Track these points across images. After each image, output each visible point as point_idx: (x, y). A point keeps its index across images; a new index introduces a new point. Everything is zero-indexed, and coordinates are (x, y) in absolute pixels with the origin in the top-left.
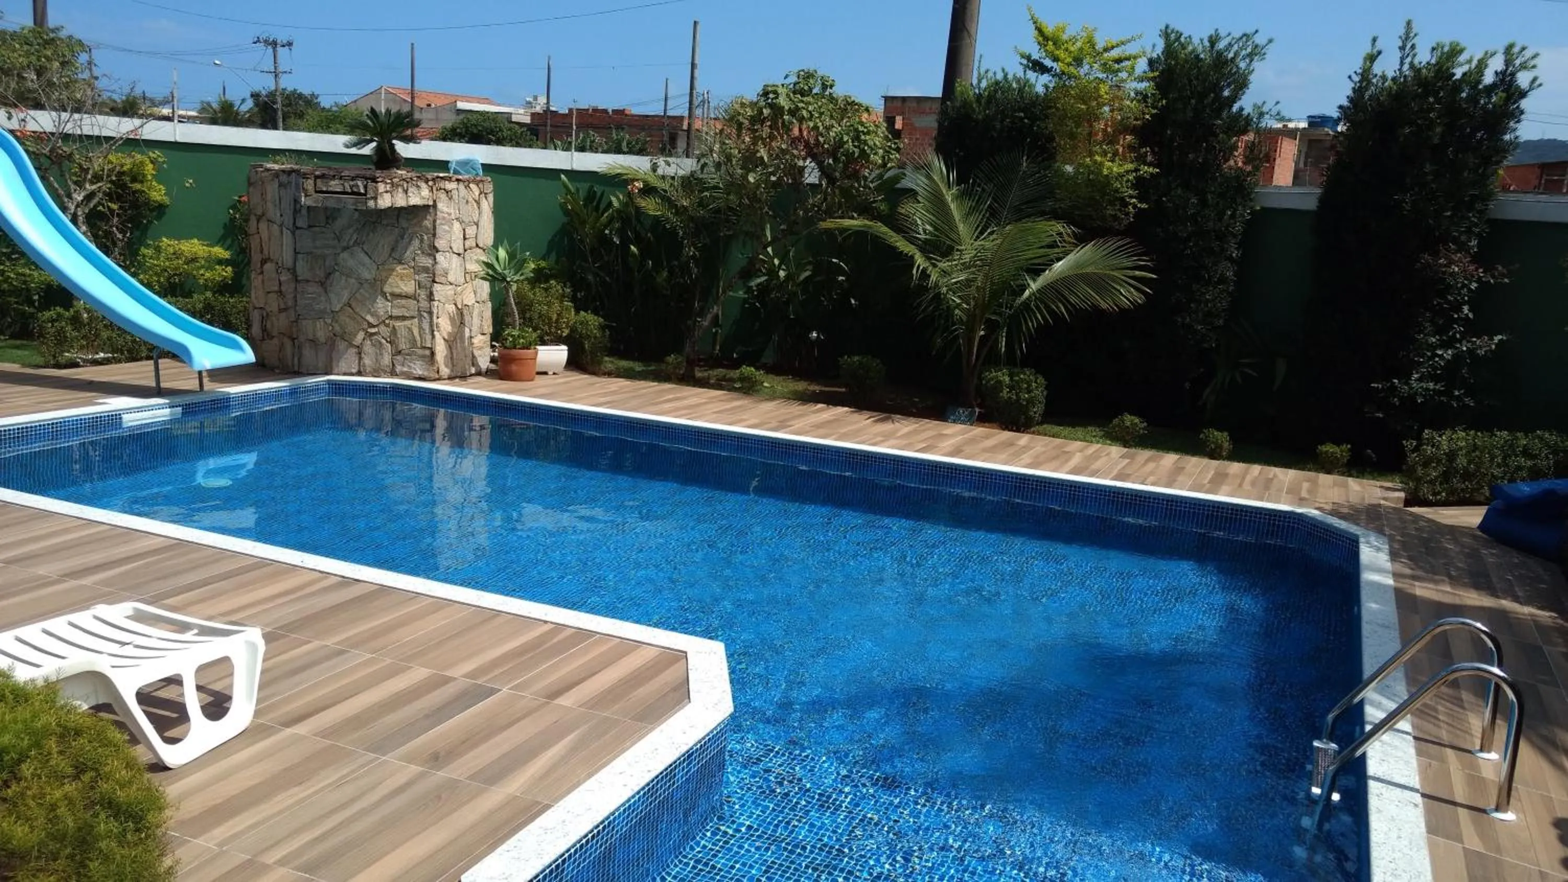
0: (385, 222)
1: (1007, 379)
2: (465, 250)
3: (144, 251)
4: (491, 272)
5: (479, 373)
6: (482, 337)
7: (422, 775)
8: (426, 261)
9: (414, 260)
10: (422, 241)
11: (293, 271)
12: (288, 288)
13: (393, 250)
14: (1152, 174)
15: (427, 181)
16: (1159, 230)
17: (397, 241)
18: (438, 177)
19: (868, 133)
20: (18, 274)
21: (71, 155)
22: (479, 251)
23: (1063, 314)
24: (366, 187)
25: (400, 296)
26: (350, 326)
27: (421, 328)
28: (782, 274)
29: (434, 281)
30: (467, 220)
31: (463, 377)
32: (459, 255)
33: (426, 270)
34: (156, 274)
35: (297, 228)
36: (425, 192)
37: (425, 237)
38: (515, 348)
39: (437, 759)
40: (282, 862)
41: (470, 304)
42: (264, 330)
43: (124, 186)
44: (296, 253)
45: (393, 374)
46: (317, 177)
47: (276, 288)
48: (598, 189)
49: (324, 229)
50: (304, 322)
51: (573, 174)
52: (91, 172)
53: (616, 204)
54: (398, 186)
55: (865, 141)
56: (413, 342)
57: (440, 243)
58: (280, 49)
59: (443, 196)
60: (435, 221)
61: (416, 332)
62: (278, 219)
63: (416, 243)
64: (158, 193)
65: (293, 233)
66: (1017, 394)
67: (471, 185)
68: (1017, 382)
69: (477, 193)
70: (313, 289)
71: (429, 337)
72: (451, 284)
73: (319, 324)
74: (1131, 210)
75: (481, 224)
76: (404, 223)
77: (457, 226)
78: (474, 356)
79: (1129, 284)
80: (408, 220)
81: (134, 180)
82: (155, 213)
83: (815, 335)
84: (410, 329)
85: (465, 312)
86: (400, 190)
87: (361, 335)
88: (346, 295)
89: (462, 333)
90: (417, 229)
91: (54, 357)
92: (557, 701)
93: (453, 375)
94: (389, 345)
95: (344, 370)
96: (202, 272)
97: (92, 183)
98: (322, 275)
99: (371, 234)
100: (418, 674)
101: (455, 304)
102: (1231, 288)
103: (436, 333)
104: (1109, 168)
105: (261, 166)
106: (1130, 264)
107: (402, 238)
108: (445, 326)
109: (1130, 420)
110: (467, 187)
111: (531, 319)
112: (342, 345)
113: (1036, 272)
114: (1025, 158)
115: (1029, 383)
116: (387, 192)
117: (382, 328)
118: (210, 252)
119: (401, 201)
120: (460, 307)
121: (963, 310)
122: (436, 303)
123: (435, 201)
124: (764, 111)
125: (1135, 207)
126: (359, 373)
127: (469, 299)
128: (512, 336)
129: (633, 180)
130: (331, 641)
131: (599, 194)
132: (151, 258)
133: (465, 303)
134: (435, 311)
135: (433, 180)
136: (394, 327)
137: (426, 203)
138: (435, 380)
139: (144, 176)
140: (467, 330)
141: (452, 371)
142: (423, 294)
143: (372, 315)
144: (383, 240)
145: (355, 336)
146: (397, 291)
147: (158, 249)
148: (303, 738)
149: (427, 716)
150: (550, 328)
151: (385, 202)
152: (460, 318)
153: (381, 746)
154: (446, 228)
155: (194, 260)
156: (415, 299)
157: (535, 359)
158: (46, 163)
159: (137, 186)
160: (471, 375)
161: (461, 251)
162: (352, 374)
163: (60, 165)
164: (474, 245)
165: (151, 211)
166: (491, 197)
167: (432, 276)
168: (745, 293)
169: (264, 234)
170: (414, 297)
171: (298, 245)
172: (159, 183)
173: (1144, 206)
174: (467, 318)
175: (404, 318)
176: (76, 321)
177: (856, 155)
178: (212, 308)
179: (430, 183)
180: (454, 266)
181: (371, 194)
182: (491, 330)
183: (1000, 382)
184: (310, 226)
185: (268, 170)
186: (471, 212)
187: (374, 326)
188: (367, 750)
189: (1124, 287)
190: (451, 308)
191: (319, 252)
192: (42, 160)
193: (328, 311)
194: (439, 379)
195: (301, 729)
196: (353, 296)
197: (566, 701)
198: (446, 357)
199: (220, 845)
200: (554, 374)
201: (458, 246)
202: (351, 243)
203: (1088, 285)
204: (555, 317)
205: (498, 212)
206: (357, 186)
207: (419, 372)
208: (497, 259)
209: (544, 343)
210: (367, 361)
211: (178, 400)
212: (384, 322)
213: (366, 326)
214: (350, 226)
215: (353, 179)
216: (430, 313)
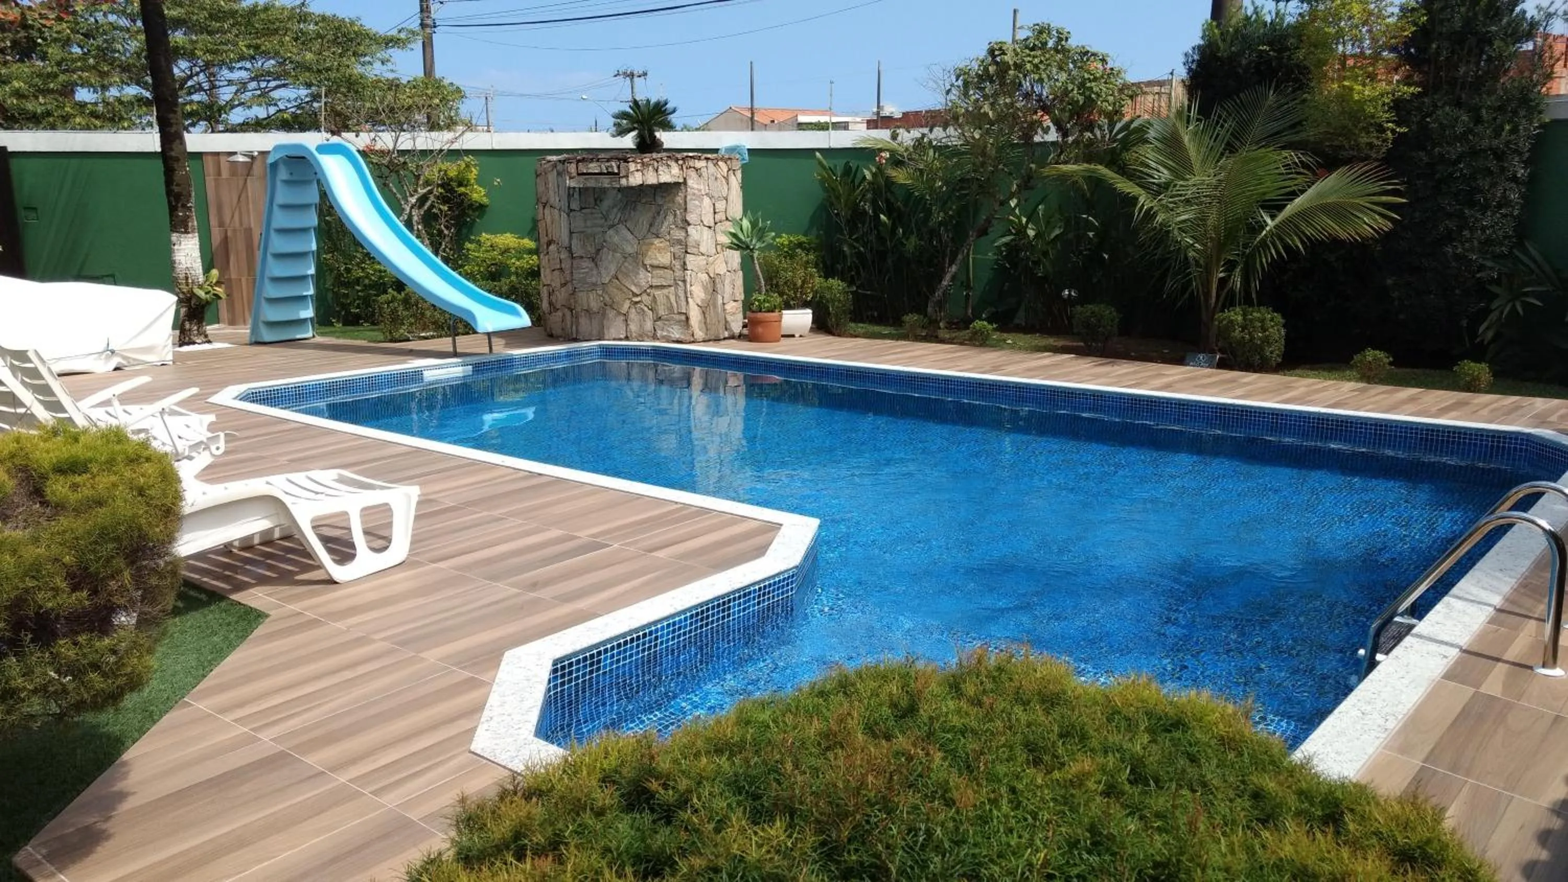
0: (644, 201)
1: (1240, 318)
2: (716, 223)
3: (468, 245)
4: (735, 241)
5: (732, 337)
6: (734, 304)
7: (518, 595)
8: (679, 234)
9: (669, 234)
10: (675, 215)
11: (569, 249)
12: (566, 265)
13: (651, 225)
14: (1413, 94)
15: (677, 160)
16: (1422, 154)
17: (654, 218)
18: (687, 157)
19: (1095, 79)
20: (375, 270)
21: (405, 163)
22: (728, 223)
23: (1297, 247)
24: (619, 167)
25: (658, 267)
26: (618, 297)
27: (677, 295)
28: (1031, 233)
29: (686, 252)
30: (716, 195)
31: (717, 340)
32: (710, 227)
33: (679, 242)
34: (477, 265)
35: (571, 210)
36: (675, 170)
37: (678, 212)
38: (760, 311)
39: (534, 586)
40: (384, 639)
41: (722, 273)
42: (551, 304)
43: (452, 191)
44: (571, 233)
45: (655, 338)
46: (579, 161)
47: (558, 267)
48: (853, 164)
49: (594, 211)
50: (581, 294)
51: (828, 152)
52: (422, 178)
53: (869, 176)
54: (648, 165)
55: (1091, 88)
56: (670, 309)
57: (691, 217)
58: (636, 79)
59: (692, 173)
60: (686, 197)
61: (673, 299)
62: (557, 204)
63: (671, 218)
64: (478, 194)
65: (568, 215)
66: (1250, 334)
67: (720, 163)
68: (1251, 320)
69: (725, 170)
70: (586, 264)
71: (683, 303)
72: (703, 255)
73: (592, 296)
74: (1389, 134)
75: (730, 198)
76: (660, 201)
77: (707, 201)
78: (726, 322)
79: (1375, 212)
80: (662, 197)
81: (460, 184)
82: (477, 213)
83: (1067, 292)
84: (668, 297)
85: (717, 281)
86: (650, 168)
87: (627, 305)
88: (613, 269)
89: (715, 300)
90: (670, 205)
91: (390, 333)
92: (653, 554)
93: (707, 338)
94: (650, 312)
95: (614, 336)
96: (513, 261)
97: (424, 187)
98: (594, 251)
99: (633, 213)
100: (555, 533)
101: (708, 273)
102: (1516, 213)
103: (690, 300)
104: (1362, 92)
105: (544, 159)
106: (1377, 189)
107: (658, 213)
108: (698, 293)
109: (1371, 354)
110: (716, 165)
111: (777, 285)
112: (611, 314)
113: (1275, 207)
114: (1272, 92)
115: (1263, 321)
116: (637, 170)
117: (645, 297)
118: (519, 243)
119: (651, 179)
120: (712, 276)
121: (1196, 251)
122: (689, 272)
123: (685, 179)
124: (990, 68)
125: (1393, 131)
126: (627, 338)
127: (721, 269)
128: (759, 301)
129: (881, 150)
130: (496, 513)
131: (854, 170)
132: (474, 251)
133: (717, 272)
134: (688, 280)
135: (683, 159)
136: (654, 296)
137: (676, 180)
138: (690, 343)
139: (468, 181)
140: (720, 297)
141: (706, 334)
142: (677, 265)
143: (635, 285)
144: (643, 218)
145: (622, 305)
146: (655, 263)
147: (479, 243)
148: (443, 569)
149: (544, 560)
150: (795, 293)
151: (636, 179)
152: (713, 285)
153: (494, 578)
154: (697, 202)
155: (507, 250)
156: (671, 269)
157: (780, 321)
158: (386, 171)
159: (462, 189)
160: (725, 339)
161: (712, 224)
162: (620, 339)
163: (397, 172)
164: (724, 218)
165: (474, 210)
166: (739, 174)
167: (685, 248)
168: (995, 254)
169: (548, 219)
170: (670, 268)
171: (573, 225)
172: (480, 186)
173: (1404, 130)
174: (719, 286)
175: (663, 287)
176: (406, 302)
177: (1081, 103)
178: (516, 289)
179: (681, 162)
180: (705, 237)
181: (623, 173)
182: (742, 297)
183: (1231, 322)
184: (582, 208)
185: (550, 161)
186: (720, 188)
187: (637, 296)
188: (485, 579)
189: (1367, 214)
190: (704, 277)
191: (589, 231)
192: (383, 169)
193: (599, 283)
194: (693, 342)
195: (442, 565)
196: (619, 269)
197: (661, 554)
198: (700, 322)
199: (349, 628)
200: (801, 336)
201: (708, 219)
202: (616, 221)
203: (1329, 217)
204: (799, 283)
205: (744, 186)
206: (612, 167)
207: (676, 335)
208: (741, 229)
209: (788, 307)
210: (633, 327)
211: (468, 359)
212: (645, 291)
213: (631, 296)
214: (615, 206)
215: (608, 160)
216: (684, 281)
